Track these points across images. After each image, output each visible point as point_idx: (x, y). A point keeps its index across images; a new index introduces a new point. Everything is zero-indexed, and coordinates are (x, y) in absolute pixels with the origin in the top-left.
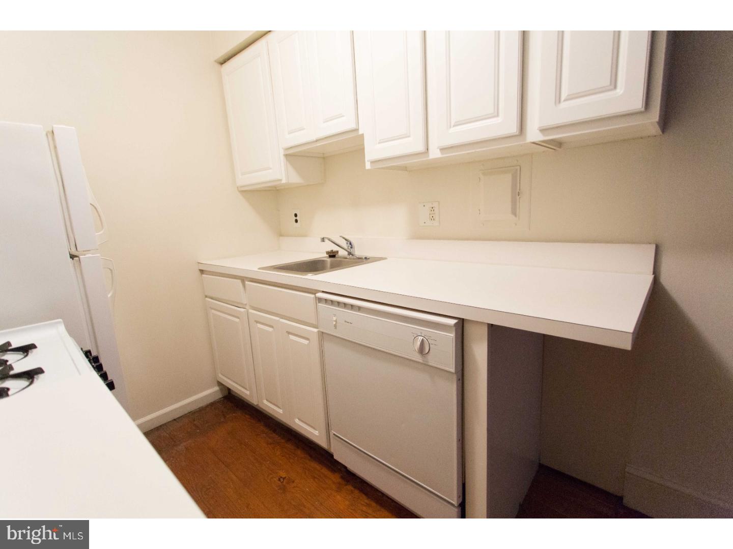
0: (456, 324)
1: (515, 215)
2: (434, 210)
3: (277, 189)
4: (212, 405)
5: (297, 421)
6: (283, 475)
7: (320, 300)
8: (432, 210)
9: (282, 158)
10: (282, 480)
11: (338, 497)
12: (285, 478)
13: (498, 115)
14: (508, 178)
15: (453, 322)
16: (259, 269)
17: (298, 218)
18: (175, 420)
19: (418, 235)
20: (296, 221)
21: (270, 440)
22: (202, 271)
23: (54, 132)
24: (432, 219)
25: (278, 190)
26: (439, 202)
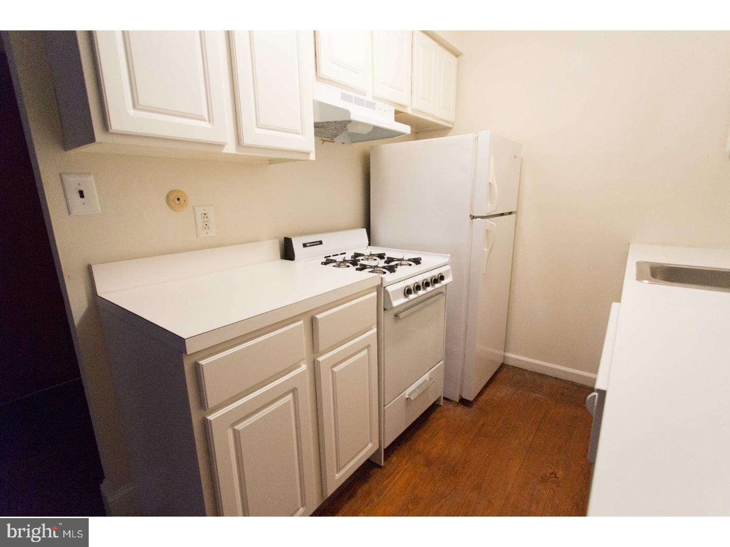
12: (557, 477)
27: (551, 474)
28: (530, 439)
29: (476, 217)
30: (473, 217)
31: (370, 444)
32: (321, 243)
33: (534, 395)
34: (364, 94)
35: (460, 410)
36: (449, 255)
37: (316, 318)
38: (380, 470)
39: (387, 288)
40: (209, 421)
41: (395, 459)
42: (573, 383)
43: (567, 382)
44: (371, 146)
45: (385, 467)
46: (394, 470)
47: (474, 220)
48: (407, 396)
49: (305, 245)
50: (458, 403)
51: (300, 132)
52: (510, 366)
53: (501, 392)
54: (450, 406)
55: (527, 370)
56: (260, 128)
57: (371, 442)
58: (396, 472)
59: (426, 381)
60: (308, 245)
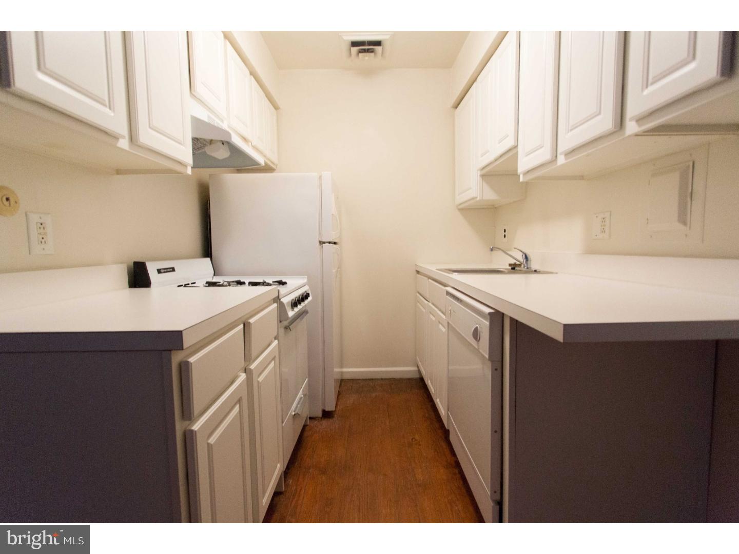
0: (490, 314)
1: (685, 223)
2: (605, 221)
3: (495, 206)
4: (409, 380)
5: (438, 400)
6: (417, 437)
7: (448, 293)
8: (604, 221)
9: (479, 179)
10: (414, 440)
11: (442, 471)
12: (417, 440)
13: (600, 113)
14: (675, 178)
15: (488, 310)
16: (437, 269)
17: (506, 233)
18: (382, 379)
19: (592, 250)
20: (505, 236)
21: (427, 415)
22: (418, 272)
23: (322, 178)
24: (603, 231)
25: (496, 208)
26: (611, 212)
27: (412, 439)
28: (388, 423)
29: (324, 243)
30: (322, 243)
31: (278, 465)
32: (173, 270)
33: (374, 395)
34: (222, 121)
35: (325, 423)
36: (306, 277)
37: (249, 322)
38: (282, 496)
39: (282, 300)
40: (194, 433)
41: (291, 481)
42: (394, 379)
43: (390, 379)
44: (210, 175)
45: (286, 491)
46: (296, 490)
47: (324, 244)
48: (294, 413)
49: (159, 271)
50: (321, 418)
51: (183, 143)
52: (346, 380)
53: (350, 399)
54: (316, 422)
55: (359, 379)
56: (152, 129)
57: (278, 462)
58: (298, 490)
59: (301, 398)
60: (162, 271)
